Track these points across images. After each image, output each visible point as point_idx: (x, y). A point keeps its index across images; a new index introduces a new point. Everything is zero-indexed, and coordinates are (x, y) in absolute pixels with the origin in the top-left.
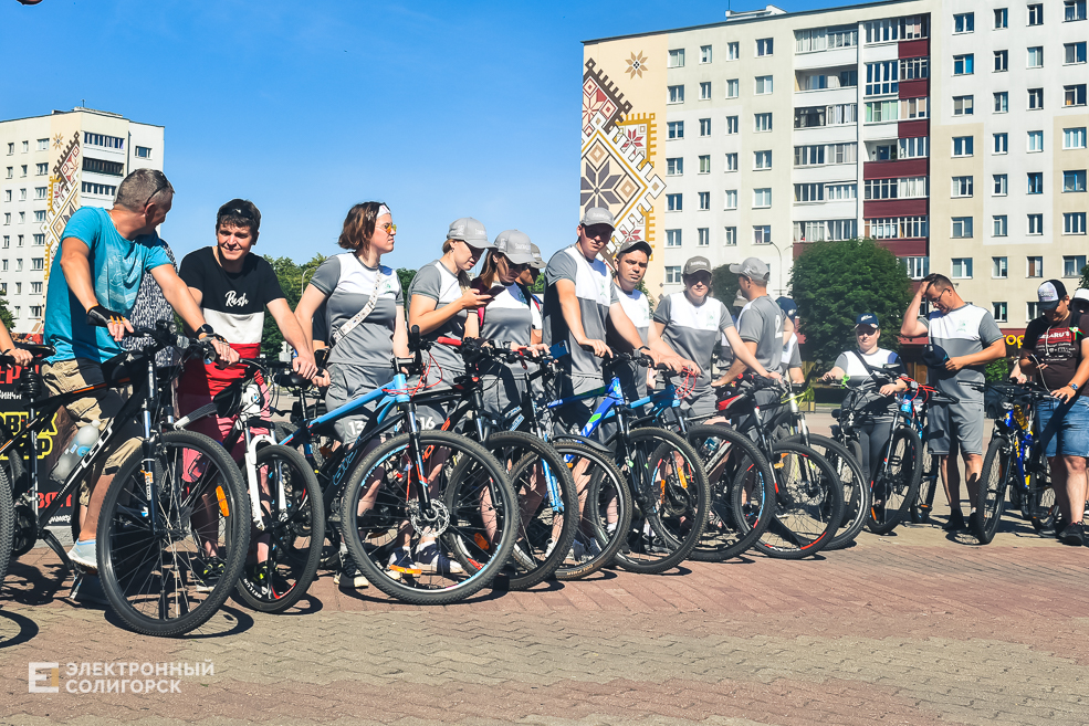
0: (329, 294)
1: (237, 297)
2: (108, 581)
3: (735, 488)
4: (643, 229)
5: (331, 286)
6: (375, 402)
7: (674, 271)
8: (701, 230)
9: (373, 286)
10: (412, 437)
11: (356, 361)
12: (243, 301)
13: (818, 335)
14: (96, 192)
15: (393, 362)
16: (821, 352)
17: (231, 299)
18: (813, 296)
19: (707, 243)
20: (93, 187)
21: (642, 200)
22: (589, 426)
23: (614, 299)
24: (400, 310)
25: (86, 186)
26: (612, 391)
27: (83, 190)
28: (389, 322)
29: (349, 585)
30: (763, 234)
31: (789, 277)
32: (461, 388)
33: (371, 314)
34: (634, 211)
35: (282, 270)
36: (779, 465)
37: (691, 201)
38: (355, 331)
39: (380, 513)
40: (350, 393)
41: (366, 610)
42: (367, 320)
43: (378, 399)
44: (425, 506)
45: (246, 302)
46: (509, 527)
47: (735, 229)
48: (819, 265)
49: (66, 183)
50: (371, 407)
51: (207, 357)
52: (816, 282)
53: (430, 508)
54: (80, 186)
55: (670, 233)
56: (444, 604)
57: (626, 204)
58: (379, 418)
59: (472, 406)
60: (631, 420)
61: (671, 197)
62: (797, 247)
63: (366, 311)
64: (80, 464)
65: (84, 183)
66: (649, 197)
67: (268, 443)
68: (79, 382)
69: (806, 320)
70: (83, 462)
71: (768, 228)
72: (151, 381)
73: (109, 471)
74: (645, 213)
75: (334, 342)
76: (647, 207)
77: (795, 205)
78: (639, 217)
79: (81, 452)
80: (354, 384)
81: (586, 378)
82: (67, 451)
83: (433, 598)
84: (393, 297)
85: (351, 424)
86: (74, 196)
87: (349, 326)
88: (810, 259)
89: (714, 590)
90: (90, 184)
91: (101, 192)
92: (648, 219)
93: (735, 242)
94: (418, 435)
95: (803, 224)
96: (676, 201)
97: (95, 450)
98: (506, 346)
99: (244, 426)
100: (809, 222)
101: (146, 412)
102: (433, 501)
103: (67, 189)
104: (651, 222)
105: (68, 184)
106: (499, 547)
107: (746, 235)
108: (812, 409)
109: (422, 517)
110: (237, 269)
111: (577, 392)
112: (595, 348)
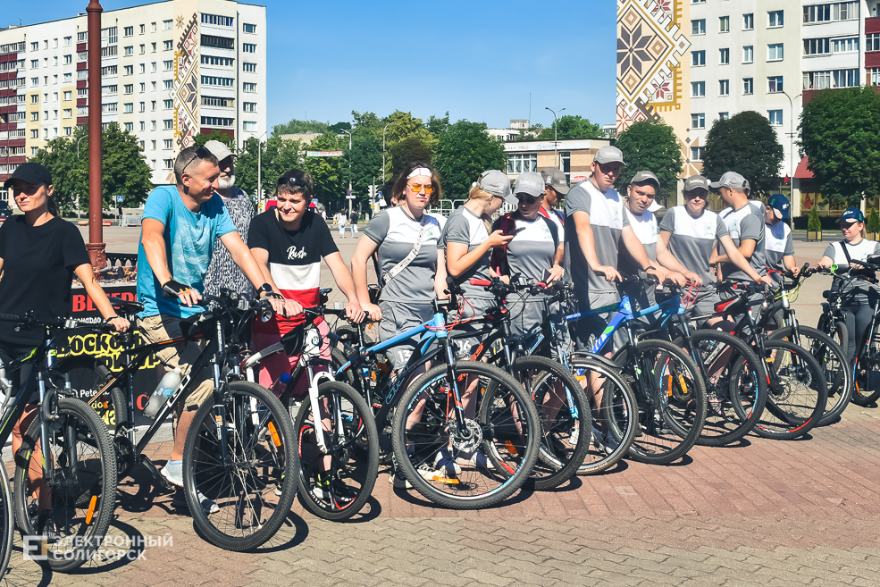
0: (380, 243)
1: (297, 251)
2: (197, 511)
3: (733, 378)
4: (671, 82)
5: (381, 236)
6: (419, 335)
7: (699, 118)
8: (722, 82)
9: (417, 235)
10: (449, 367)
11: (403, 299)
12: (302, 254)
13: (825, 171)
14: (212, 63)
15: (433, 303)
16: (827, 186)
17: (292, 253)
18: (820, 138)
19: (727, 93)
20: (210, 59)
21: (670, 57)
22: (604, 337)
23: (626, 222)
24: (440, 253)
25: (205, 58)
26: (623, 307)
27: (202, 62)
28: (431, 265)
29: (401, 486)
30: (776, 84)
31: (799, 122)
32: (492, 318)
33: (415, 259)
34: (663, 66)
35: (367, 123)
36: (772, 359)
37: (713, 57)
38: (402, 274)
39: (426, 421)
40: (398, 327)
41: (412, 517)
42: (412, 264)
43: (423, 333)
44: (462, 426)
45: (305, 254)
46: (533, 443)
47: (751, 80)
48: (825, 110)
49: (188, 56)
50: (417, 338)
51: (265, 315)
52: (823, 126)
53: (465, 428)
54: (199, 59)
55: (695, 84)
56: (478, 509)
57: (657, 61)
58: (422, 350)
59: (501, 334)
60: (639, 333)
61: (695, 54)
62: (806, 94)
63: (411, 257)
64: (165, 404)
65: (202, 56)
66: (677, 55)
67: (327, 379)
68: (162, 335)
69: (814, 159)
70: (168, 402)
71: (780, 78)
72: (220, 338)
73: (190, 409)
74: (673, 69)
75: (384, 284)
76: (675, 63)
77: (804, 57)
78: (668, 71)
79: (167, 394)
80: (401, 319)
81: (601, 295)
82: (155, 393)
83: (468, 504)
84: (435, 242)
85: (400, 352)
86: (196, 66)
87: (397, 269)
88: (816, 105)
89: (708, 488)
90: (207, 57)
91: (217, 63)
92: (676, 73)
93: (752, 91)
94: (454, 366)
95: (811, 74)
96: (699, 57)
97: (177, 393)
98: (530, 282)
99: (307, 365)
100: (817, 72)
101: (215, 365)
102: (467, 421)
103: (189, 62)
104: (678, 76)
105: (190, 57)
106: (524, 461)
107: (762, 85)
108: (819, 238)
109: (459, 435)
110: (296, 227)
111: (593, 307)
112: (606, 274)
